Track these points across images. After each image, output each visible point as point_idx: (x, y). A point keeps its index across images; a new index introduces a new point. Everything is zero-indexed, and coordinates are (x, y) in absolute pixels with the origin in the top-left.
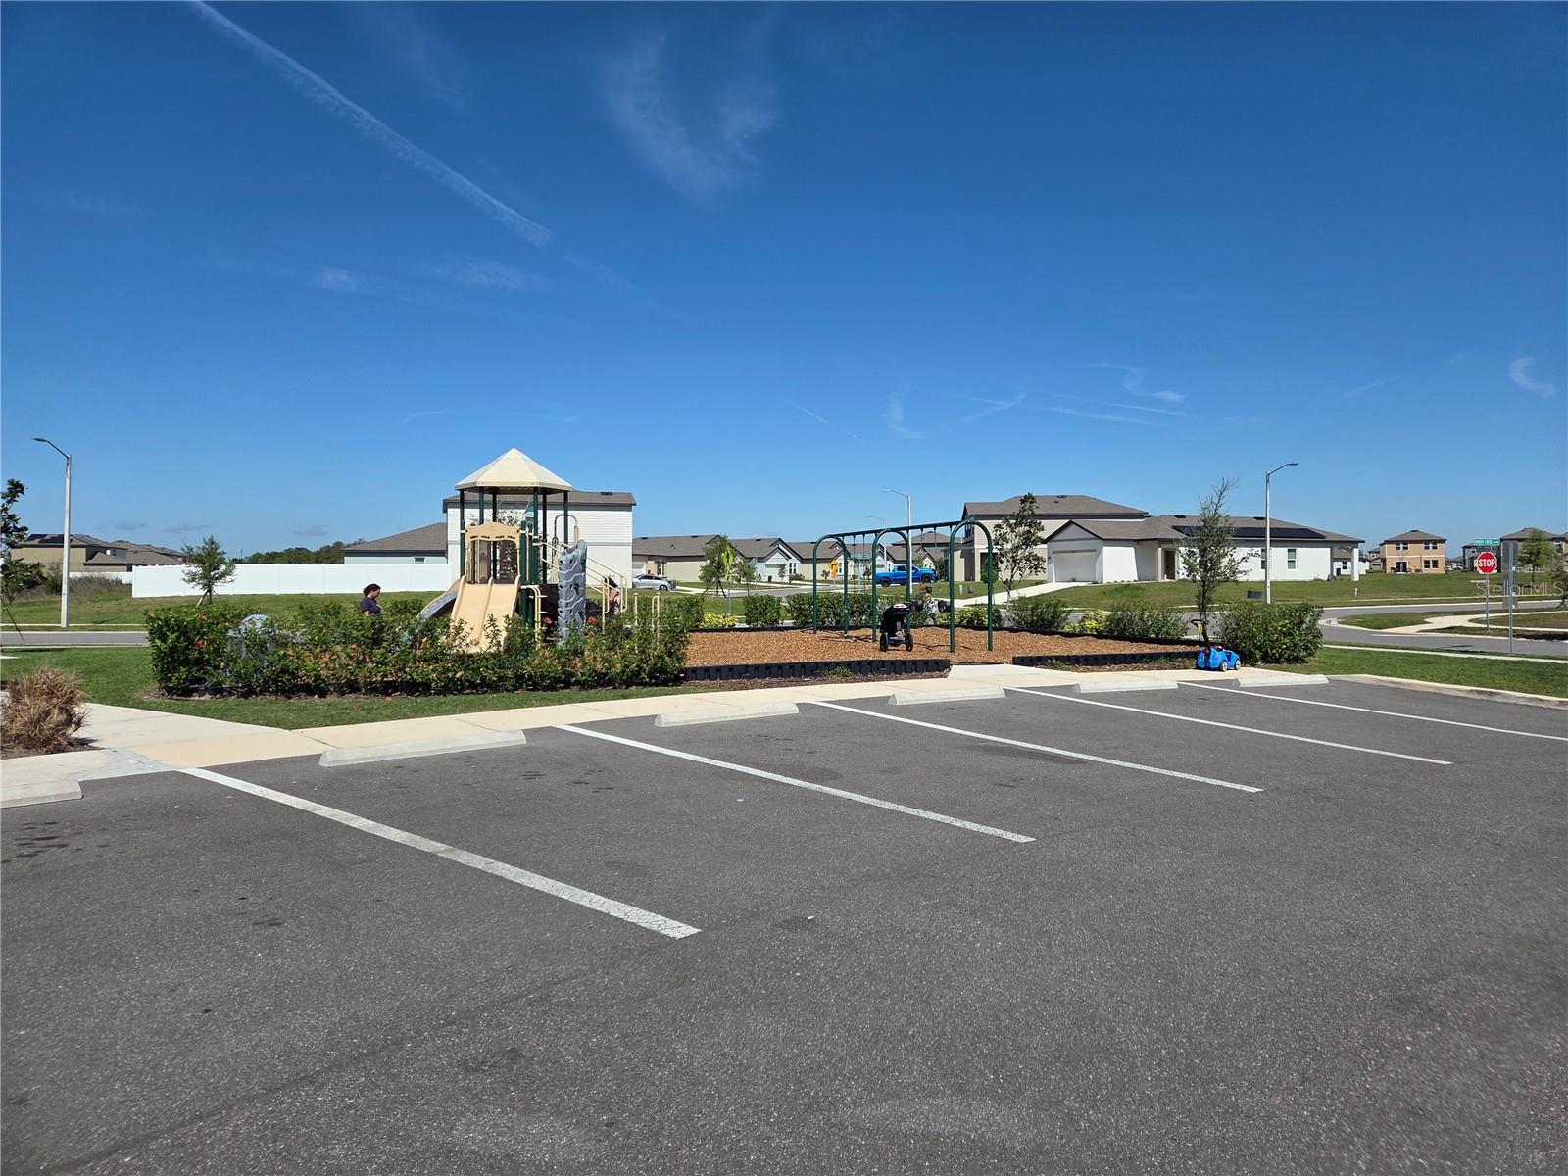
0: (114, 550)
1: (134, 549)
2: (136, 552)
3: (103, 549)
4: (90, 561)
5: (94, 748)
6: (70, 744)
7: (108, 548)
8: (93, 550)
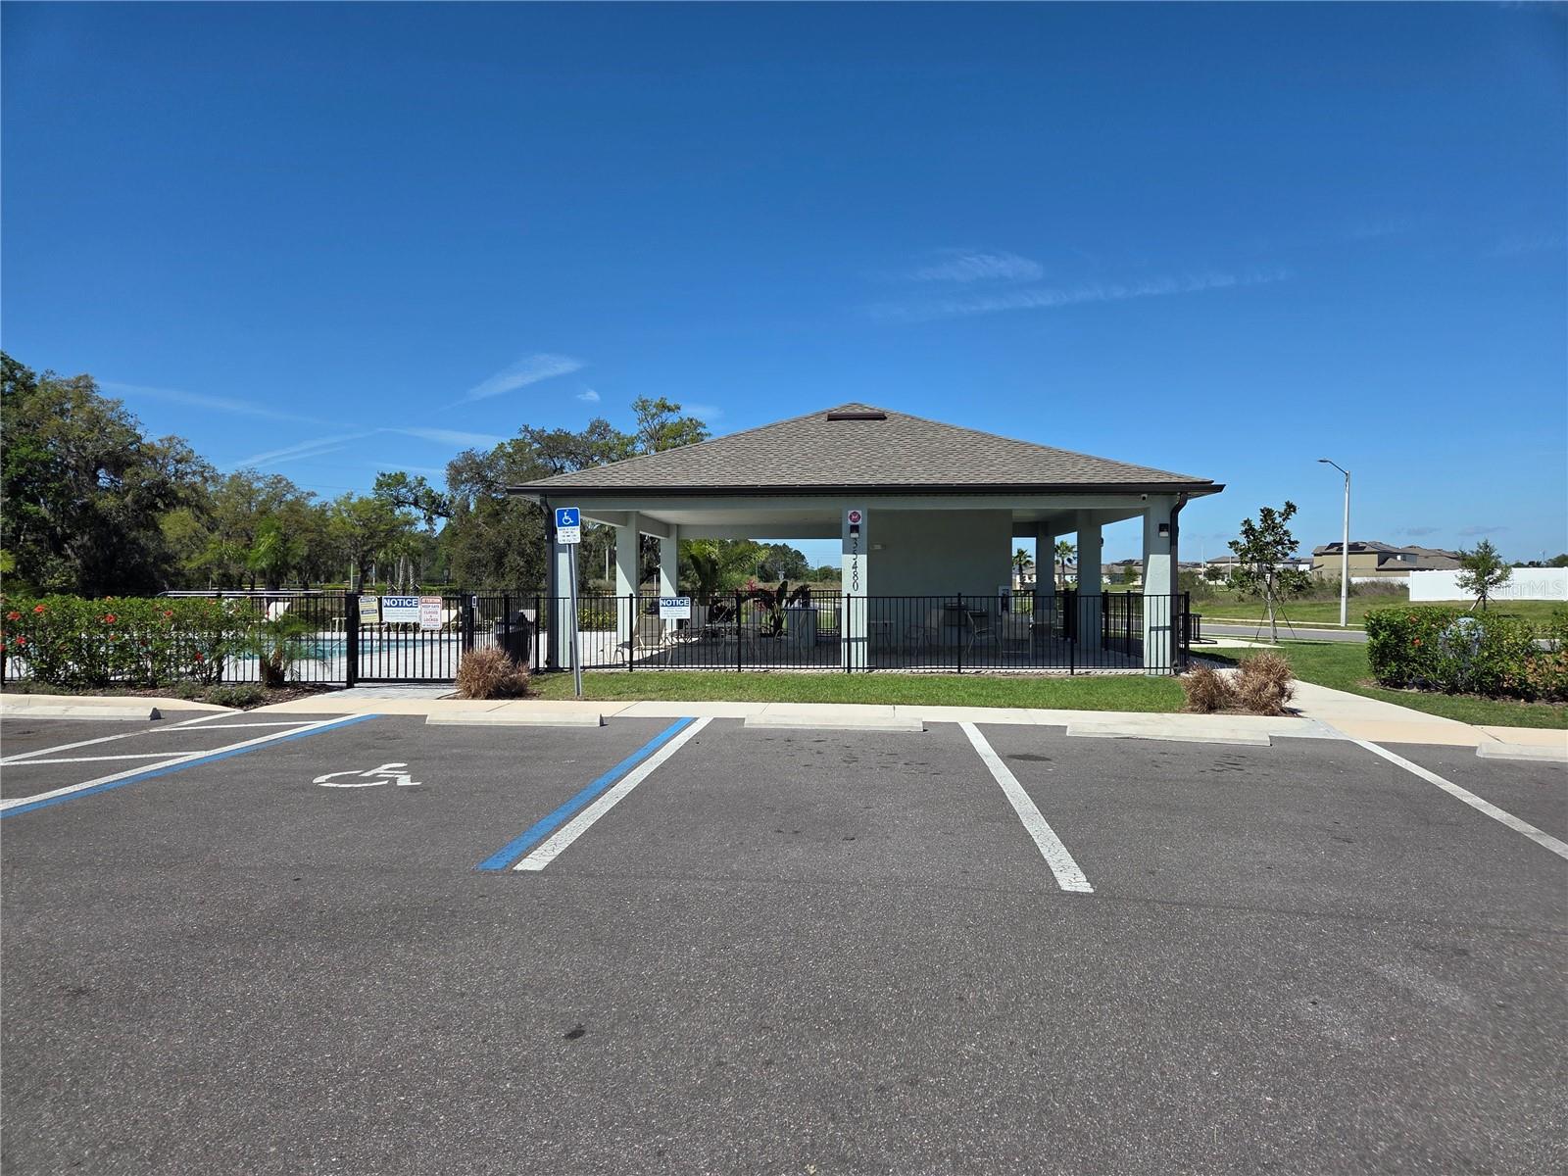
0: (1404, 555)
1: (1425, 554)
2: (1427, 557)
3: (1394, 555)
4: (1381, 567)
5: (1300, 717)
6: (1282, 711)
7: (1399, 554)
8: (1384, 556)
